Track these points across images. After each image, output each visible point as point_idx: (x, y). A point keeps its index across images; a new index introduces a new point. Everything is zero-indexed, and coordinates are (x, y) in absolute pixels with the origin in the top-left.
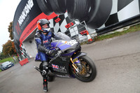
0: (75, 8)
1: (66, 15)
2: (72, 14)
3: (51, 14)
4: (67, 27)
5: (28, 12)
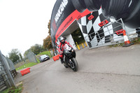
0: (111, 3)
2: (107, 11)
3: (84, 10)
4: (101, 25)
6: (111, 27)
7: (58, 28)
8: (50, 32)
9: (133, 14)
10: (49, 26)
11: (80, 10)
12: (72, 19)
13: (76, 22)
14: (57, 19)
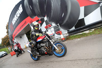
0: (52, 14)
1: (46, 18)
2: (50, 18)
4: (46, 28)
5: (18, 15)
6: (53, 29)
7: (15, 29)
8: (8, 32)
9: (65, 22)
10: (7, 27)
11: (31, 17)
12: (26, 23)
13: (29, 25)
14: (14, 22)
